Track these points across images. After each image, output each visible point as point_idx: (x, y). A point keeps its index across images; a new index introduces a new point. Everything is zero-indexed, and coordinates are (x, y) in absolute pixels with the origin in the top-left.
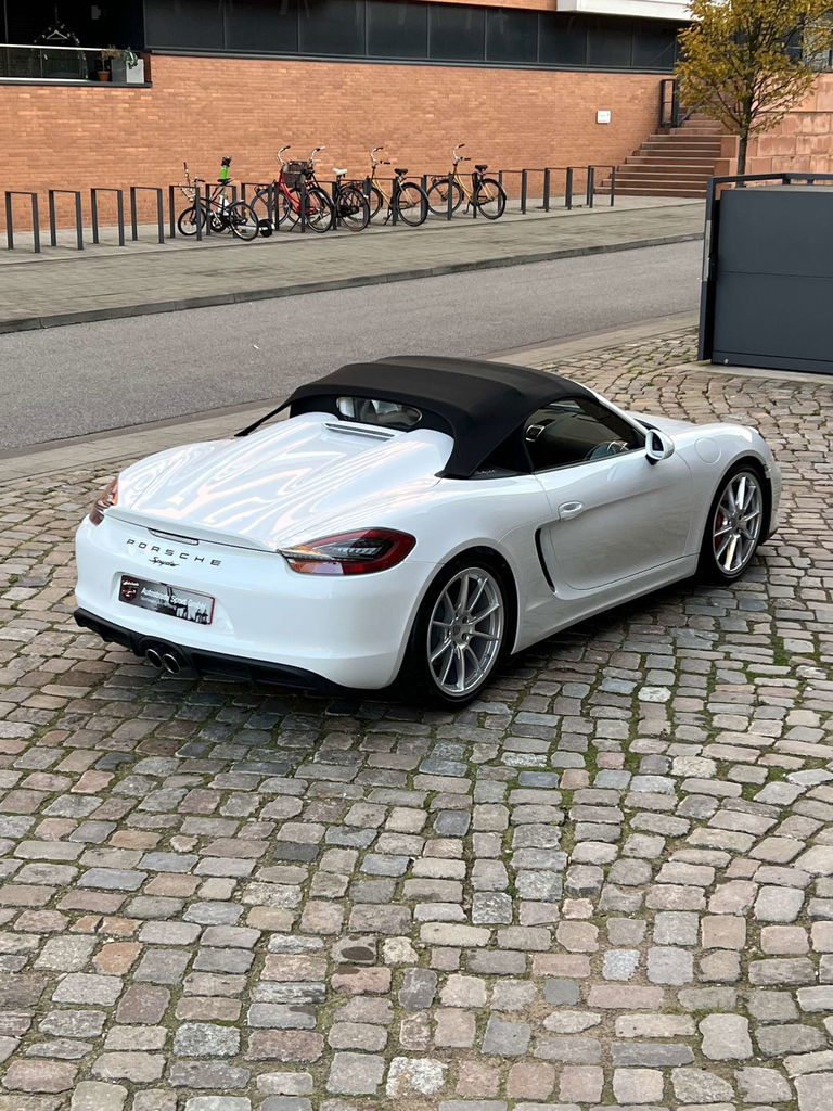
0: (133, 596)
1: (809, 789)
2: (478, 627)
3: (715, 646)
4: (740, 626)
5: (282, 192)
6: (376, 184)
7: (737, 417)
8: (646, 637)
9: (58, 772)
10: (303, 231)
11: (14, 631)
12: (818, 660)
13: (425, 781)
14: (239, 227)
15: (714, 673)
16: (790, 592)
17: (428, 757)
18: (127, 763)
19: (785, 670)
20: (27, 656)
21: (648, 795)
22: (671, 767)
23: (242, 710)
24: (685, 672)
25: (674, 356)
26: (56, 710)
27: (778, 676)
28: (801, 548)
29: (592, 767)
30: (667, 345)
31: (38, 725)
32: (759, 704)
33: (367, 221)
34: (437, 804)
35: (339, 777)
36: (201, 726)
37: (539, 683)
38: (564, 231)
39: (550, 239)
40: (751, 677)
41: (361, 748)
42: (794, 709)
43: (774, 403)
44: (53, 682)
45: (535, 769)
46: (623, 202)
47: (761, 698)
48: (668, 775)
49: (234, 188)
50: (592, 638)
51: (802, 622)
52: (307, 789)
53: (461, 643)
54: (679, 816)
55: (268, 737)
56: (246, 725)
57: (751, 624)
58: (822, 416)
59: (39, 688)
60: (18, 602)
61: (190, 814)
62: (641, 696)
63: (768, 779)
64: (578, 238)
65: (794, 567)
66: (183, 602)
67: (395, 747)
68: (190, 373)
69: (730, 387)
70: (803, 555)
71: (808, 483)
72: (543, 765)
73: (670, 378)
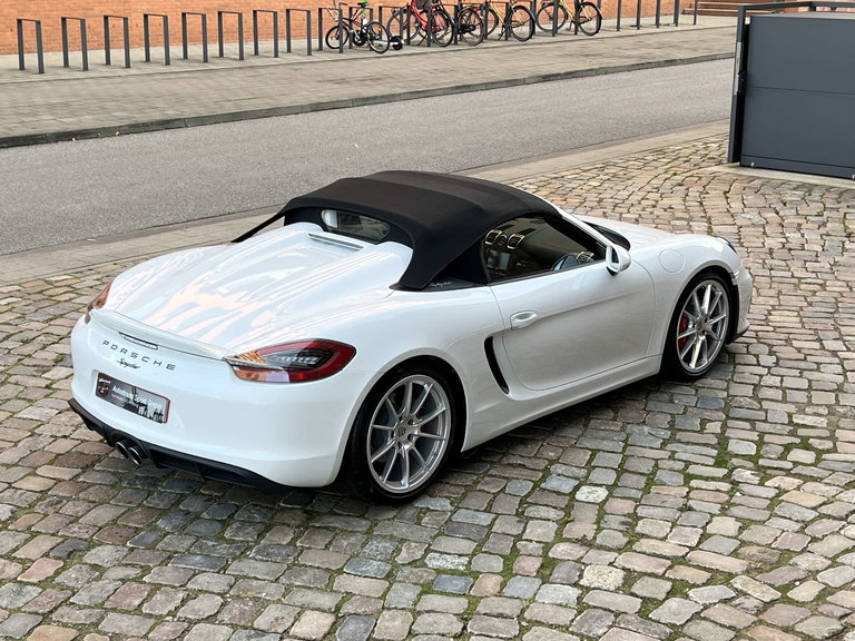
0: (106, 392)
1: (706, 607)
2: (424, 429)
3: (664, 444)
4: (693, 425)
5: (413, 13)
6: (492, 6)
7: (748, 216)
8: (602, 434)
9: (15, 558)
10: (429, 46)
11: (37, 411)
12: (756, 463)
13: (344, 583)
14: (375, 42)
15: (654, 473)
16: (749, 390)
17: (357, 556)
18: (80, 551)
19: (722, 472)
20: (40, 435)
21: (549, 608)
22: (581, 576)
23: (207, 498)
24: (627, 471)
25: (710, 158)
26: (41, 492)
27: (713, 479)
28: (771, 346)
29: (508, 573)
30: (706, 148)
31: (19, 507)
32: (687, 509)
33: (484, 36)
34: (348, 608)
35: (267, 574)
36: (163, 513)
37: (486, 479)
38: (648, 46)
39: (635, 53)
40: (688, 478)
41: (298, 544)
42: (719, 515)
43: (785, 204)
44: (51, 463)
45: (453, 572)
46: (704, 21)
47: (691, 503)
48: (576, 585)
49: (371, 10)
50: (551, 433)
51: (752, 421)
52: (231, 587)
53: (406, 443)
54: (572, 633)
55: (218, 526)
56: (205, 515)
57: (704, 422)
58: (825, 217)
59: (36, 468)
60: (54, 382)
61: (114, 610)
62: (579, 496)
63: (670, 594)
64: (658, 52)
65: (759, 365)
66: (144, 401)
67: (330, 543)
68: (293, 168)
69: (749, 188)
70: (771, 353)
71: (796, 281)
72: (462, 568)
73: (700, 178)
